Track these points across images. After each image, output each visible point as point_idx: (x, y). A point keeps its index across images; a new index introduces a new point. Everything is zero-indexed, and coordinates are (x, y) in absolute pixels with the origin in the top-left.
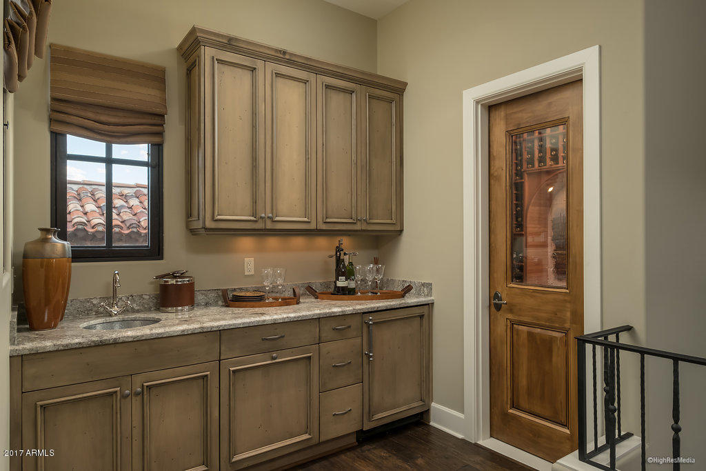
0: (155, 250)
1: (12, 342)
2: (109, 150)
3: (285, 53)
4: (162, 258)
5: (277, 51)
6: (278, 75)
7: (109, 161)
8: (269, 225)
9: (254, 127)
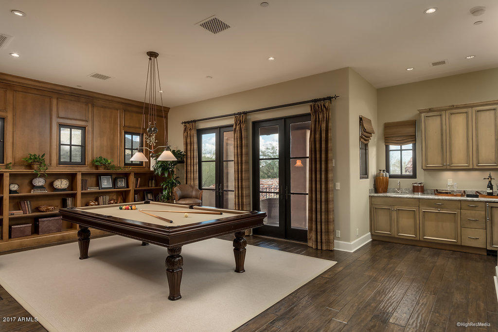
0: (414, 176)
1: (370, 193)
2: (401, 147)
3: (453, 106)
4: (416, 178)
5: (449, 106)
6: (451, 114)
7: (401, 150)
8: (448, 167)
9: (442, 135)
